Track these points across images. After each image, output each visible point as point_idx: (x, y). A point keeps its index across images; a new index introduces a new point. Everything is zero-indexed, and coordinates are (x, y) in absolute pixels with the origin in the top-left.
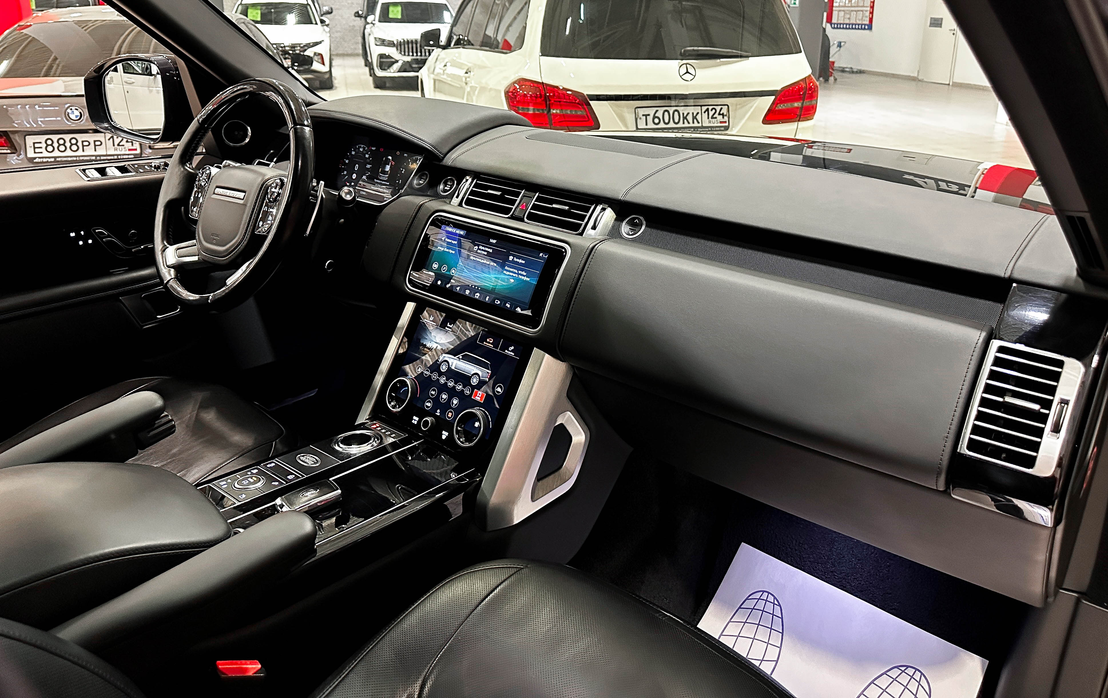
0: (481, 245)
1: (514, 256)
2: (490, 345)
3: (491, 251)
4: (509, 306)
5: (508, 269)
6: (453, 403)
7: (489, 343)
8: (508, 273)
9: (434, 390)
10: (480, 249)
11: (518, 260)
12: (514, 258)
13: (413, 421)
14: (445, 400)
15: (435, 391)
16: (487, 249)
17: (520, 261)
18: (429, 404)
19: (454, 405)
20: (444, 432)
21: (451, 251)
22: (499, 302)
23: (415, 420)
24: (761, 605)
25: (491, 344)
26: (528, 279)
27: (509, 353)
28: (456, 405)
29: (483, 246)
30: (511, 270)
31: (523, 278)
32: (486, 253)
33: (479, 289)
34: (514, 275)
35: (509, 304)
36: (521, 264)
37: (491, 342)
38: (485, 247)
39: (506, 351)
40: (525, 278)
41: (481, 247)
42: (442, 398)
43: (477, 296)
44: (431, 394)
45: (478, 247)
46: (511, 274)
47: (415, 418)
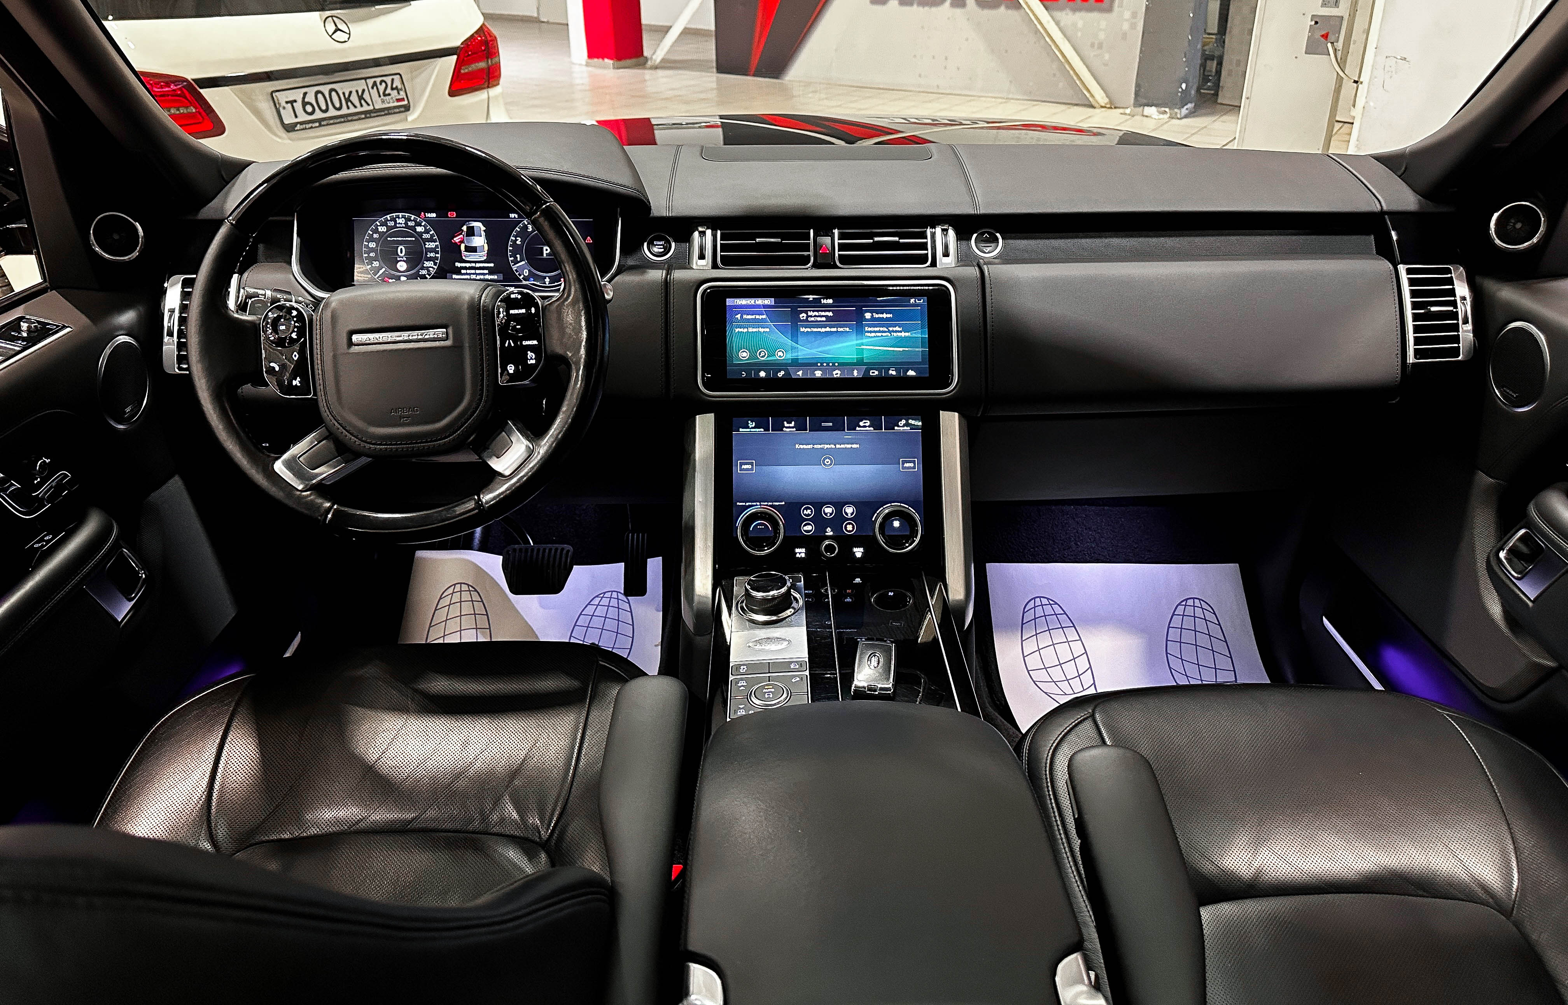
0: (810, 311)
1: (872, 312)
2: (867, 428)
3: (831, 314)
4: (894, 373)
5: (870, 329)
6: (847, 514)
7: (865, 427)
8: (873, 334)
9: (807, 509)
10: (811, 316)
11: (881, 316)
12: (873, 315)
13: (798, 555)
14: (831, 514)
15: (810, 508)
16: (823, 314)
17: (885, 316)
18: (809, 528)
19: (849, 515)
20: (855, 550)
21: (762, 330)
22: (877, 373)
23: (800, 553)
24: (1039, 612)
25: (869, 427)
26: (907, 334)
27: (902, 428)
28: (852, 514)
29: (813, 311)
30: (876, 329)
31: (899, 334)
32: (824, 319)
33: (836, 364)
34: (884, 334)
35: (893, 370)
36: (887, 319)
37: (867, 424)
38: (818, 311)
39: (896, 428)
40: (903, 334)
41: (810, 313)
42: (826, 514)
43: (837, 374)
44: (805, 515)
45: (807, 314)
46: (880, 334)
47: (797, 550)
